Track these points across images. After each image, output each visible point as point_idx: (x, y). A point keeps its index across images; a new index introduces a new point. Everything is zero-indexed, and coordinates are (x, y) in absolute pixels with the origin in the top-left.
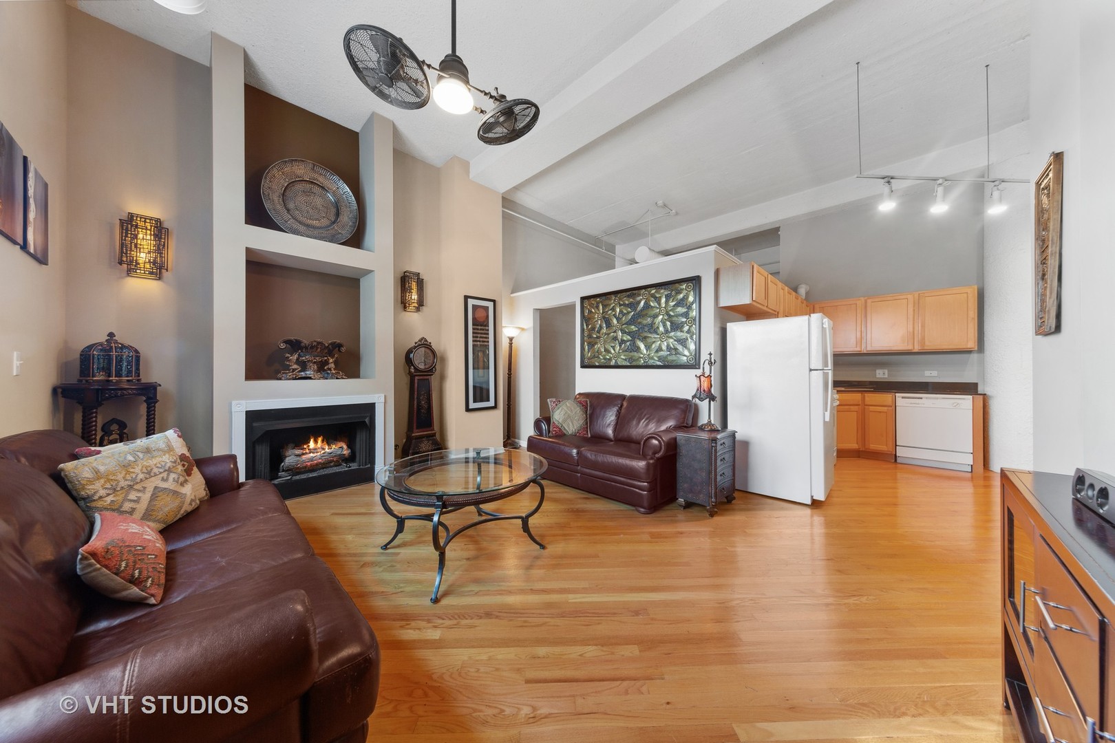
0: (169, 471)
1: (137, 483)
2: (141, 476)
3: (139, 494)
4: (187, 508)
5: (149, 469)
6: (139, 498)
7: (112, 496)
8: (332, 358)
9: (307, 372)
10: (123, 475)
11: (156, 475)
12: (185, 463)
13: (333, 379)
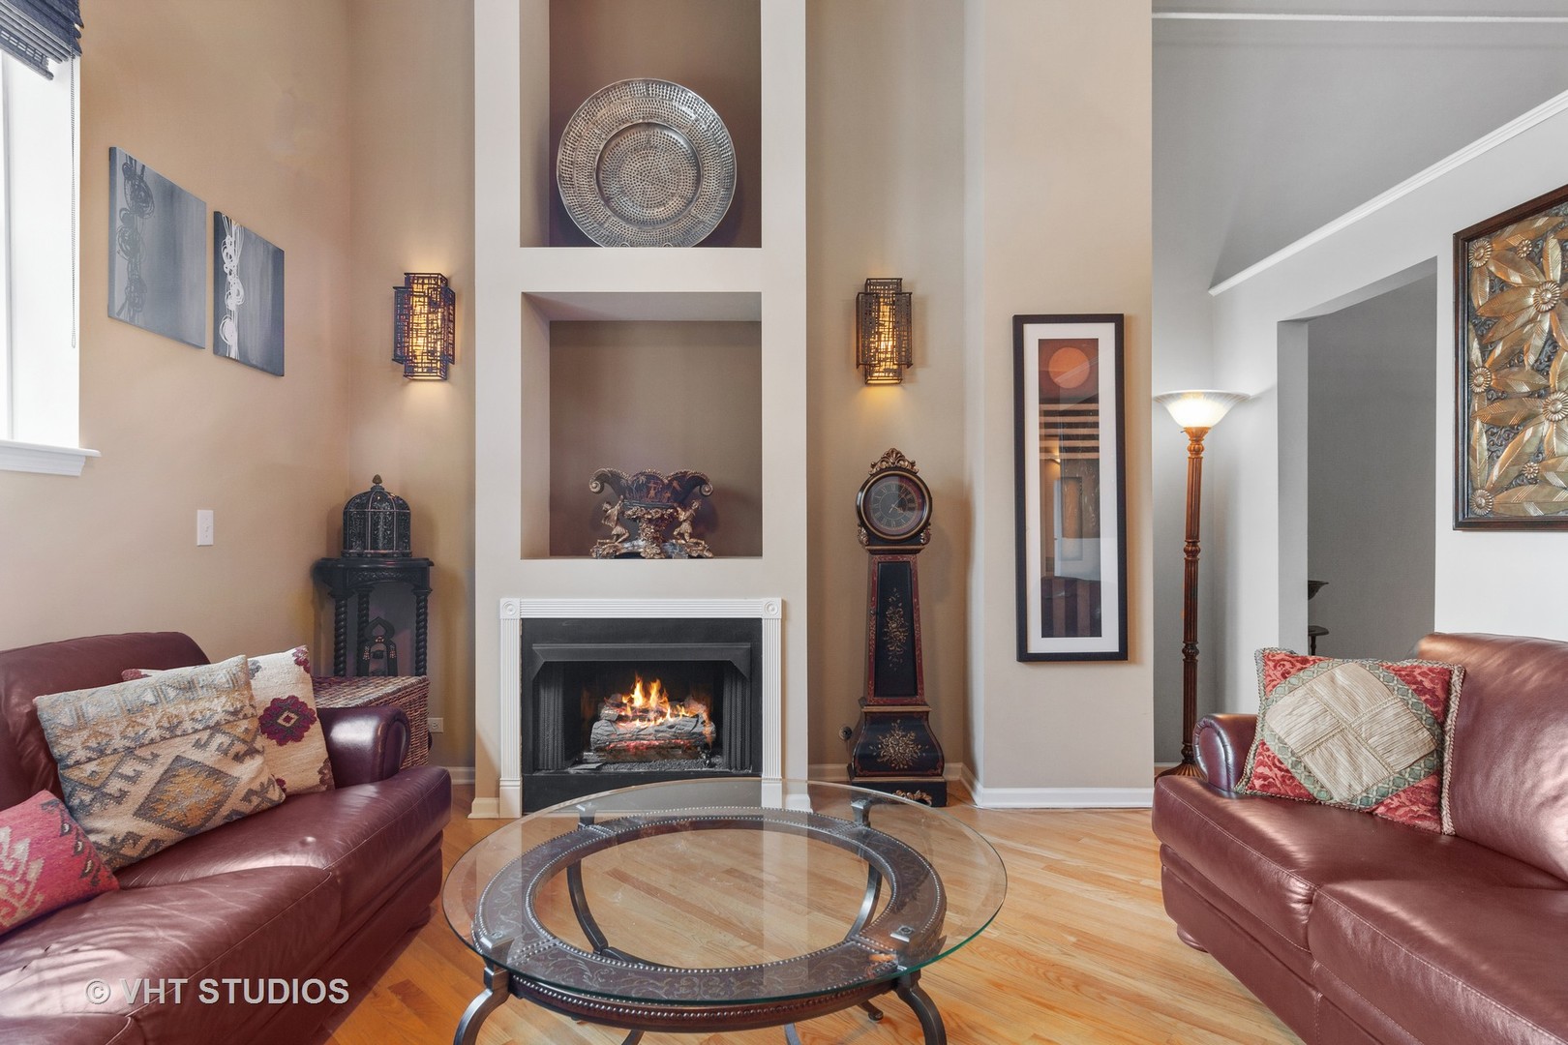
0: (216, 728)
1: (142, 746)
2: (155, 733)
3: (140, 767)
4: (234, 804)
5: (175, 721)
6: (138, 774)
7: (95, 762)
8: (685, 509)
9: (635, 543)
10: (121, 728)
11: (185, 734)
12: (292, 715)
13: (681, 557)
